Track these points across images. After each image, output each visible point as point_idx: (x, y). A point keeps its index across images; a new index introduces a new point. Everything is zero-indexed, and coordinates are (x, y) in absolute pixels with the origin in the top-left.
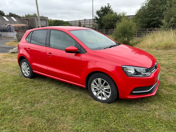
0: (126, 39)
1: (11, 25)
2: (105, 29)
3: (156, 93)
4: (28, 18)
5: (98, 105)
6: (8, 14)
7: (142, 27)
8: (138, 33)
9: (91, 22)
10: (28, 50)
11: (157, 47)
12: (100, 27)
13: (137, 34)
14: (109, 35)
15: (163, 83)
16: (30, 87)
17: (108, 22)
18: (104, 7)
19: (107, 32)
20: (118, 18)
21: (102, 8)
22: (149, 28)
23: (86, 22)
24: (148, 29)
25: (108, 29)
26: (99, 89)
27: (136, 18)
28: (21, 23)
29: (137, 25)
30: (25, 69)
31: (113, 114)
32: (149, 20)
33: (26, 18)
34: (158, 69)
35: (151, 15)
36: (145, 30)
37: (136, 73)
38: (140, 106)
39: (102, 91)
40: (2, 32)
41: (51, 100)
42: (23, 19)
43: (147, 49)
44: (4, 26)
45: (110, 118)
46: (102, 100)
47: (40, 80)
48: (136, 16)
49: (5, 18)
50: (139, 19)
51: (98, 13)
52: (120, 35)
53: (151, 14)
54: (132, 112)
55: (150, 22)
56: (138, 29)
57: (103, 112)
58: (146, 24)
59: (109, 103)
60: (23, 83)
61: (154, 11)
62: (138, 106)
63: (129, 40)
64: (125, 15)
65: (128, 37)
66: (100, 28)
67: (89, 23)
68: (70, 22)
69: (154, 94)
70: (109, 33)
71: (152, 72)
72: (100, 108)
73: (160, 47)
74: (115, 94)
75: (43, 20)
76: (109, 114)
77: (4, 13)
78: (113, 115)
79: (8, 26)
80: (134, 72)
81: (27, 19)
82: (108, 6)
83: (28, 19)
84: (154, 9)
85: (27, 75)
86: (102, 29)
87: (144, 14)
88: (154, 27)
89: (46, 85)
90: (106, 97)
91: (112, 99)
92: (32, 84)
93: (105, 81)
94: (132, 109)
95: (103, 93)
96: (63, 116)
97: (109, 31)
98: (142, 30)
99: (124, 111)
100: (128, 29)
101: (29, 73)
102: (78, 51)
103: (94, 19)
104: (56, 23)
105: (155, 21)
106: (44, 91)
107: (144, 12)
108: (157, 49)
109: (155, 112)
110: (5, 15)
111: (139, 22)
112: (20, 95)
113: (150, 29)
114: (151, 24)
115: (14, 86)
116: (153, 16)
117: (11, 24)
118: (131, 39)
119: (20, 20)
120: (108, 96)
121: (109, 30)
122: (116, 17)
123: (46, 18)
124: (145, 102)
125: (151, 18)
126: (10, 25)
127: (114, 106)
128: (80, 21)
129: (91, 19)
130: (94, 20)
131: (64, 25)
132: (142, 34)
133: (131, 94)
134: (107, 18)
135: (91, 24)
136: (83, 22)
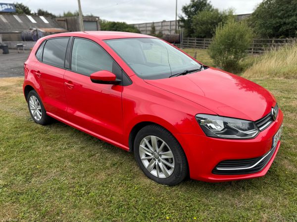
0: (233, 57)
1: (38, 29)
2: (196, 38)
3: (270, 168)
4: (68, 18)
5: (148, 188)
6: (37, 12)
7: (264, 35)
8: (255, 45)
9: (173, 25)
10: (38, 75)
11: (288, 74)
12: (187, 35)
13: (253, 47)
14: (203, 50)
15: (289, 148)
16: (38, 143)
17: (201, 25)
19: (200, 43)
20: (220, 19)
21: (193, 1)
22: (278, 37)
23: (164, 26)
24: (274, 39)
25: (202, 38)
26: (152, 156)
27: (255, 18)
28: (55, 27)
29: (254, 32)
30: (35, 108)
31: (173, 211)
32: (277, 22)
33: (63, 19)
34: (277, 121)
35: (282, 14)
36: (268, 41)
37: (226, 129)
38: (233, 197)
39: (159, 160)
40: (24, 41)
41: (63, 172)
42: (58, 20)
43: (268, 76)
44: (28, 31)
45: (165, 219)
46: (158, 177)
47: (59, 130)
48: (253, 14)
49: (30, 17)
50: (260, 21)
51: (185, 9)
52: (220, 49)
53: (282, 12)
54: (213, 208)
55: (280, 26)
56: (256, 39)
57: (154, 205)
58: (271, 30)
59: (171, 185)
60: (27, 133)
61: (287, 5)
62: (227, 197)
63: (236, 58)
64: (234, 14)
65: (236, 53)
66: (187, 37)
67: (169, 28)
68: (137, 26)
69: (263, 173)
70: (203, 46)
71: (260, 129)
72: (150, 195)
73: (293, 73)
74: (181, 170)
75: (92, 21)
76: (165, 211)
77: (30, 9)
78: (172, 213)
79: (34, 32)
80: (223, 127)
81: (65, 21)
83: (66, 19)
84: (289, 2)
85: (38, 120)
86: (192, 38)
87: (268, 12)
88: (287, 36)
89: (65, 140)
90: (166, 174)
91: (177, 178)
92: (43, 136)
93: (164, 142)
94: (215, 203)
95: (161, 164)
96: (75, 206)
97: (205, 42)
98: (264, 41)
99: (197, 206)
100: (237, 37)
101: (40, 115)
102: (117, 80)
103: (179, 21)
104: (113, 27)
105: (288, 24)
106: (57, 151)
107: (269, 7)
108: (286, 78)
109: (262, 213)
110: (31, 12)
111: (259, 26)
112: (13, 157)
113: (279, 39)
114: (281, 29)
115: (11, 138)
116: (286, 15)
117: (39, 27)
118: (243, 57)
119: (53, 22)
120: (170, 172)
121: (203, 40)
122: (216, 17)
123: (97, 19)
124: (243, 188)
125: (282, 19)
126: (36, 30)
127: (180, 192)
128: (154, 23)
129: (173, 21)
130: (179, 23)
131: (127, 30)
132: (263, 48)
133: (212, 172)
134: (200, 19)
135: (173, 30)
136: (158, 26)
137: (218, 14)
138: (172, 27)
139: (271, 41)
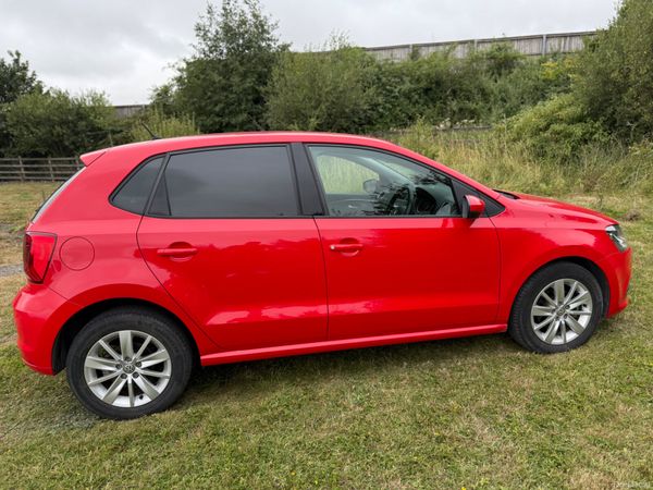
10: (179, 254)
19: (38, 169)
26: (554, 316)
39: (565, 316)
70: (47, 175)
84: (227, 88)
97: (50, 166)
116: (227, 111)
120: (583, 324)
121: (47, 162)
125: (222, 116)
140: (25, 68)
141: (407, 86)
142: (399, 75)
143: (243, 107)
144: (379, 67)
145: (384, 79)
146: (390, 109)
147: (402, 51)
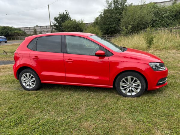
10: (35, 59)
18: (62, 14)
20: (77, 26)
21: (60, 15)
22: (108, 34)
26: (128, 86)
32: (107, 27)
48: (94, 23)
51: (56, 19)
53: (109, 22)
55: (109, 29)
58: (105, 31)
61: (111, 19)
67: (46, 30)
80: (155, 67)
82: (66, 13)
84: (111, 17)
85: (31, 88)
88: (112, 33)
90: (136, 92)
101: (34, 84)
103: (52, 26)
104: (4, 30)
105: (112, 28)
116: (111, 24)
122: (75, 24)
125: (109, 25)
129: (47, 26)
131: (15, 31)
133: (157, 85)
136: (38, 29)
137: (76, 22)
138: (48, 30)
139: (106, 36)
140: (68, 14)
141: (168, 14)
142: (166, 10)
143: (115, 22)
144: (159, 9)
145: (160, 12)
146: (160, 22)
147: (170, 2)
